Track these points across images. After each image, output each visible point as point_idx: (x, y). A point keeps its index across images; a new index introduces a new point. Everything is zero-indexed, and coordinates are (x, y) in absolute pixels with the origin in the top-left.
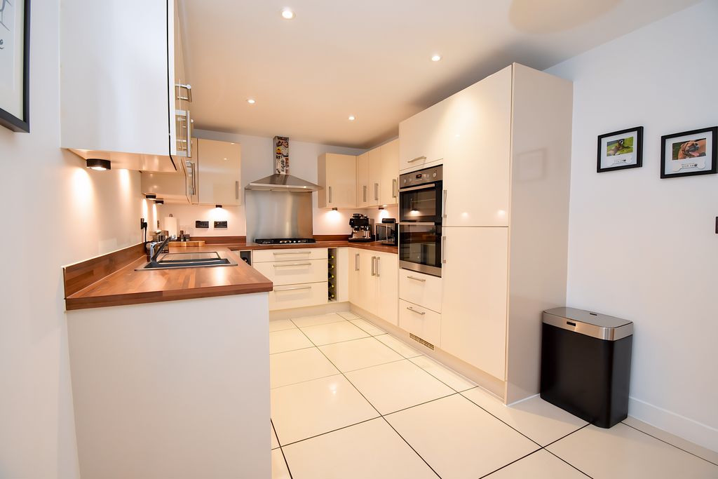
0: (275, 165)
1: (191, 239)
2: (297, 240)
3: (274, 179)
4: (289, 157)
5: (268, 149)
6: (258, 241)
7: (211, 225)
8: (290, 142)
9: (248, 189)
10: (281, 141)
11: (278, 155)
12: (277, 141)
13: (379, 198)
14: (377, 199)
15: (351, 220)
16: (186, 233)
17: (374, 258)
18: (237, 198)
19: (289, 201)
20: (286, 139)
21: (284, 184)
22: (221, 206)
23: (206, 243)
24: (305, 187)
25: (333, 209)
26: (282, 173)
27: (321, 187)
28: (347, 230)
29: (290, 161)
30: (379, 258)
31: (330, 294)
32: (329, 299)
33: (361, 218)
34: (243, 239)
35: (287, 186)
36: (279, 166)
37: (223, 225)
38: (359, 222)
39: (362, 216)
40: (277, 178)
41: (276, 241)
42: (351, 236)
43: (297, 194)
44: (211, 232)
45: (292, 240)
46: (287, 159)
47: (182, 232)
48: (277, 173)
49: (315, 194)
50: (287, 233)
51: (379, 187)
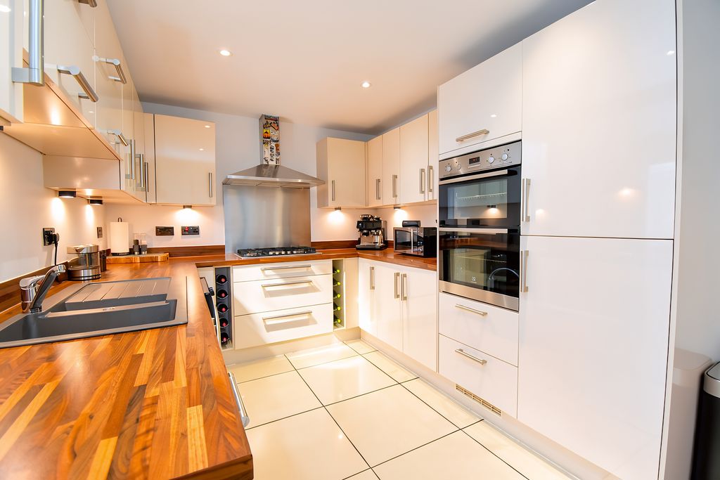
0: (262, 152)
1: (150, 251)
2: (292, 249)
3: (260, 170)
4: (280, 143)
5: (253, 132)
6: (240, 252)
7: (178, 231)
8: (281, 124)
9: (227, 183)
10: (270, 121)
11: (266, 139)
12: (265, 121)
13: (397, 194)
14: (395, 196)
15: (359, 222)
16: (143, 242)
17: (398, 274)
18: (211, 196)
19: (279, 199)
20: (276, 120)
21: (274, 175)
22: (190, 207)
23: (170, 256)
24: (300, 181)
25: (336, 209)
26: (271, 163)
27: (321, 181)
28: (353, 235)
29: (281, 148)
30: (405, 275)
31: (335, 318)
32: (335, 324)
33: (371, 220)
34: (221, 249)
35: (278, 180)
36: (267, 154)
37: (194, 231)
38: (369, 224)
39: (372, 217)
40: (264, 170)
41: (265, 251)
42: (359, 242)
43: (289, 189)
44: (178, 241)
45: (285, 249)
46: (277, 146)
47: (137, 242)
48: (265, 163)
49: (314, 190)
50: (278, 241)
51: (398, 180)
